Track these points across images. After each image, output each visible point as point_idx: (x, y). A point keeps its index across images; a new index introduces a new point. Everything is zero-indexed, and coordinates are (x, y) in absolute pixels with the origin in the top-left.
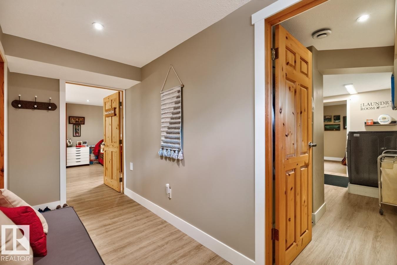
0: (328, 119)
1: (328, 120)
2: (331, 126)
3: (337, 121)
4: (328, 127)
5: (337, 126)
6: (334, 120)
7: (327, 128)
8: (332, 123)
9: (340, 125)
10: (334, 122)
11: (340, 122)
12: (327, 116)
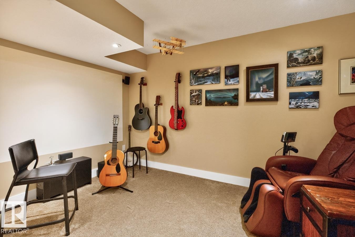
0: (212, 75)
1: (212, 77)
2: (219, 94)
3: (232, 81)
4: (212, 96)
5: (233, 94)
6: (226, 77)
7: (210, 100)
8: (221, 86)
9: (237, 90)
10: (226, 84)
11: (238, 82)
12: (211, 68)
